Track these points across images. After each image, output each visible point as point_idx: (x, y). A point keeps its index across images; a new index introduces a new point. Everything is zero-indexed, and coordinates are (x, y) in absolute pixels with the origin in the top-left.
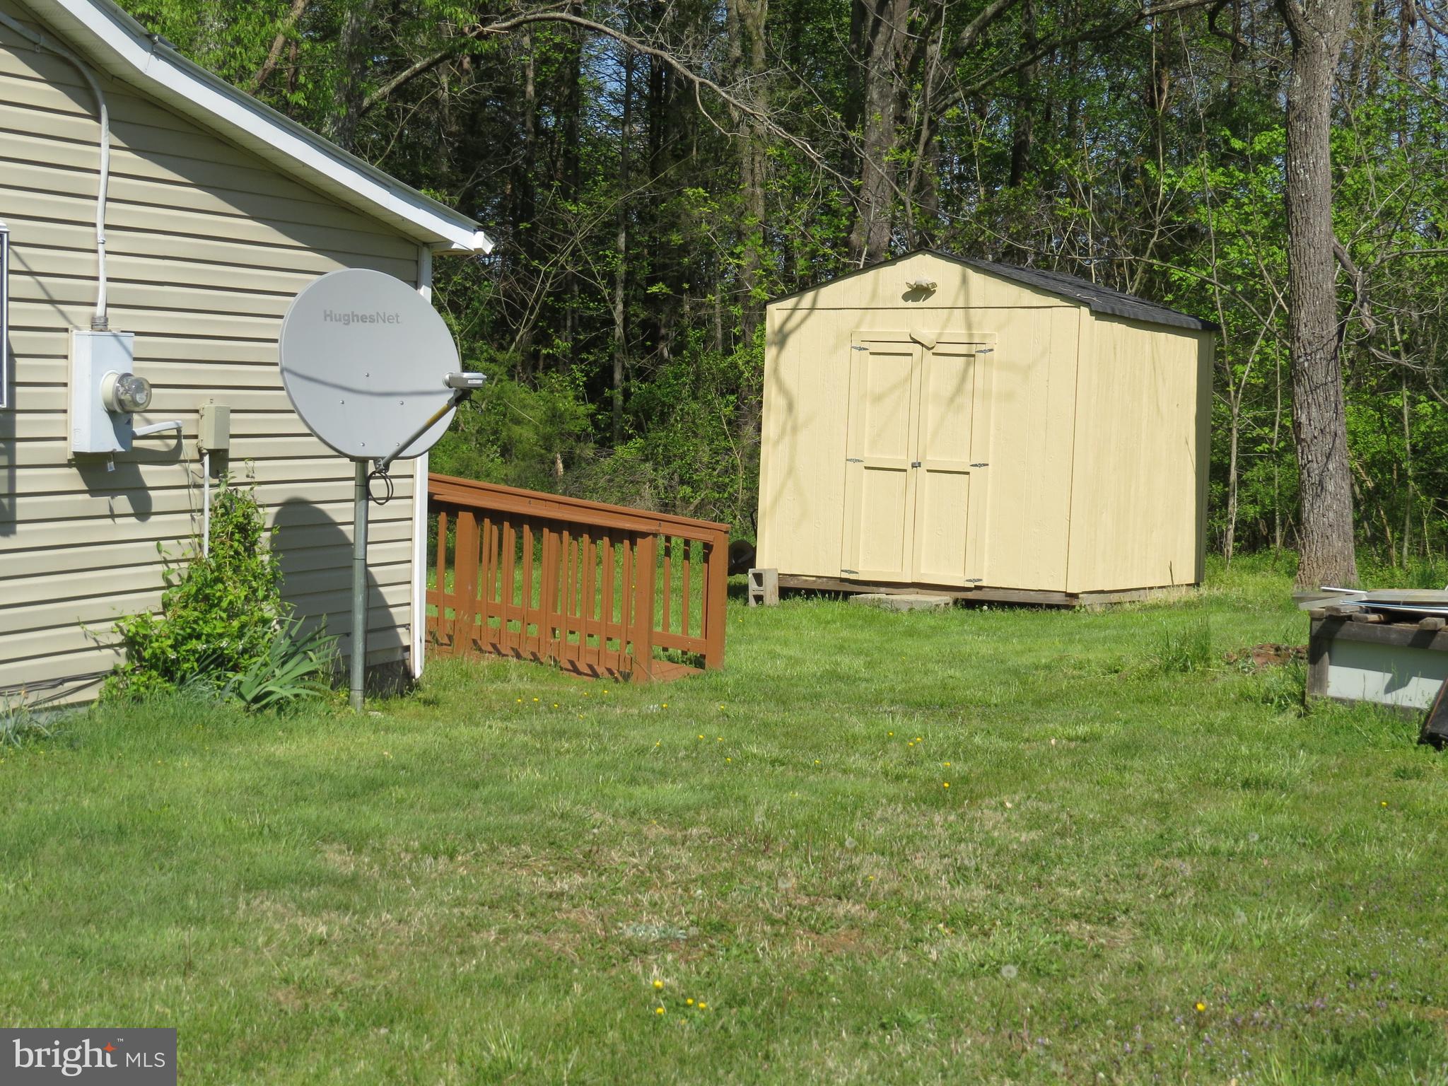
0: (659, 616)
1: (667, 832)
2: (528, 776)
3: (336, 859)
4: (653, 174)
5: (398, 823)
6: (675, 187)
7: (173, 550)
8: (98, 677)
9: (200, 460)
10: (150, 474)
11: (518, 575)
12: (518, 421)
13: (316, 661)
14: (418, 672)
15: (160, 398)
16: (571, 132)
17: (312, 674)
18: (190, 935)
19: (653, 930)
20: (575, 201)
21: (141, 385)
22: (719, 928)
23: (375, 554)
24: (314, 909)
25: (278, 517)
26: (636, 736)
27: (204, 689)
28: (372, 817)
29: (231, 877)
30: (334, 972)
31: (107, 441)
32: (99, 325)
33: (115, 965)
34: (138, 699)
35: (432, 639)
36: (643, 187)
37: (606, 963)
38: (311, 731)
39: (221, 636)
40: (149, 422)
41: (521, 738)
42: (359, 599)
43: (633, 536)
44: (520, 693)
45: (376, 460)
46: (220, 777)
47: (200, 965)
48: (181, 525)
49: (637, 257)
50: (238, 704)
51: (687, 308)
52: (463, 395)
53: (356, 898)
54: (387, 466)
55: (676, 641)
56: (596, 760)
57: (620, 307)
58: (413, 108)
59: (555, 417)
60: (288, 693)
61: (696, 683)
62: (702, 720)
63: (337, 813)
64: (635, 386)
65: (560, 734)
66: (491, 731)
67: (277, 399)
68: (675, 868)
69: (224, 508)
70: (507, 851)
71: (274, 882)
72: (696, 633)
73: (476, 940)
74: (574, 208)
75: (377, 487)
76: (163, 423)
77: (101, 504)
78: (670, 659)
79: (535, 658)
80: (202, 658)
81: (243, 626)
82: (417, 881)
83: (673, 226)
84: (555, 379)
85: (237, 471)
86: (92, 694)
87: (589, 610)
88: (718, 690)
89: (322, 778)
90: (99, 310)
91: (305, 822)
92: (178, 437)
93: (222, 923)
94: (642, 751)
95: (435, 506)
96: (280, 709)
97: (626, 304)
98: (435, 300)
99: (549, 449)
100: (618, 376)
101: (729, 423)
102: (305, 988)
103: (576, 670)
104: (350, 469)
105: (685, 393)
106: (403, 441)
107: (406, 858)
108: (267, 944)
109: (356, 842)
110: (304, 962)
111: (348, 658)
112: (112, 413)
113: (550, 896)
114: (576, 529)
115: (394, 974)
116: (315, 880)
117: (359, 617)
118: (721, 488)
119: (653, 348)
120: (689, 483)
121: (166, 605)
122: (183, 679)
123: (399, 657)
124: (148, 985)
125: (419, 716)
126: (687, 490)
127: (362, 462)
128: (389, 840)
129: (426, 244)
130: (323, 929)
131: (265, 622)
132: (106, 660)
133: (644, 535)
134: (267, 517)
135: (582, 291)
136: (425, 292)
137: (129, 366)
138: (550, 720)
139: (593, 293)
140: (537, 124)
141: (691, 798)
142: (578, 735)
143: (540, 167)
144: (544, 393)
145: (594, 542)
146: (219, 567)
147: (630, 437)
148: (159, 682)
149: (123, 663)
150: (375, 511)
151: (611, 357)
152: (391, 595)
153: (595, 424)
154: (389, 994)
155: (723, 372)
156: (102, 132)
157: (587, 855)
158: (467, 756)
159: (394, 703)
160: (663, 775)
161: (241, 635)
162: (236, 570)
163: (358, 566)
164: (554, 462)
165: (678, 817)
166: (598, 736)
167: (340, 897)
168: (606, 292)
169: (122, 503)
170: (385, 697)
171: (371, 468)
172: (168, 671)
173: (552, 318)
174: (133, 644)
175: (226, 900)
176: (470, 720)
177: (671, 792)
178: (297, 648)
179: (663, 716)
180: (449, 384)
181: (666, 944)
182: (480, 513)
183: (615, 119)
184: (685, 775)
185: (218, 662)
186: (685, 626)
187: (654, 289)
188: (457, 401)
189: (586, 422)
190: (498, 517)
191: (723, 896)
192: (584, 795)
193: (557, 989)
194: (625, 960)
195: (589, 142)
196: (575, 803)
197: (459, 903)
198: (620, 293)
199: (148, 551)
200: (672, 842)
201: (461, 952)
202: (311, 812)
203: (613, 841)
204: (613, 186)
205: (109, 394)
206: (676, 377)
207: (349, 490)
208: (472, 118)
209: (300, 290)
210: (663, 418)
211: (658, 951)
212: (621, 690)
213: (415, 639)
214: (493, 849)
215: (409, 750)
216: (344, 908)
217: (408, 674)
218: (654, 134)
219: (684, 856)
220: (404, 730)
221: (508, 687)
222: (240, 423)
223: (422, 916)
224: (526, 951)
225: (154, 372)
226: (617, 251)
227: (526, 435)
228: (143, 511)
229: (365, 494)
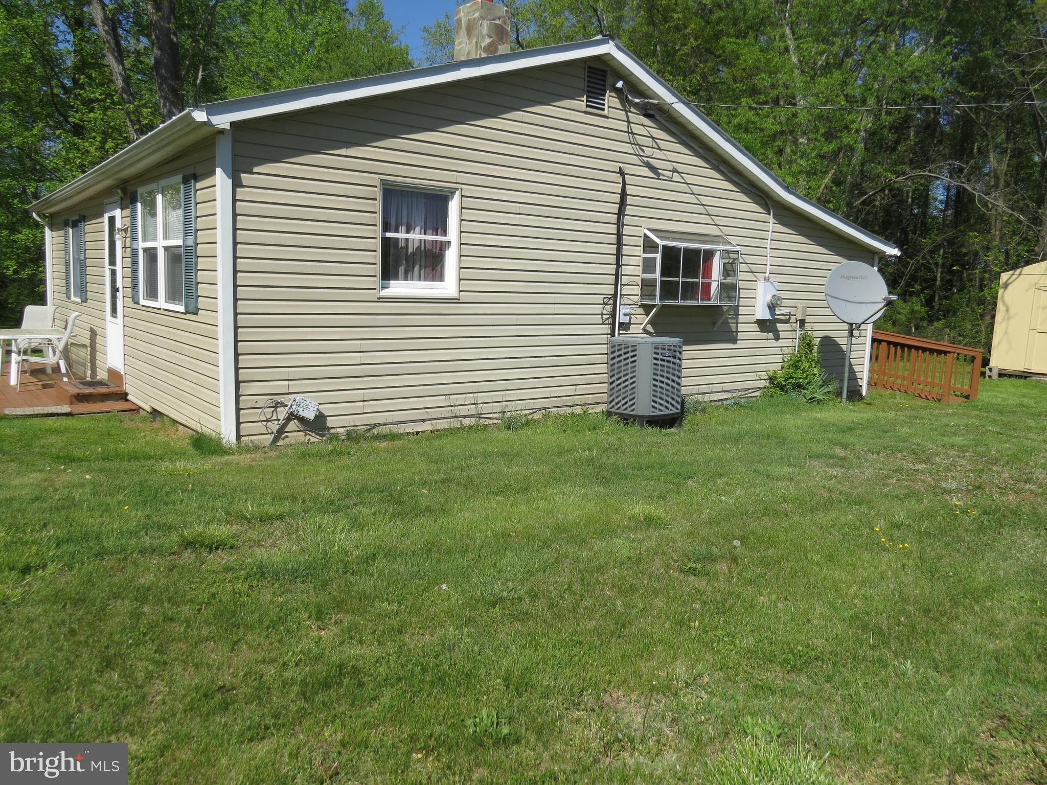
0: (953, 382)
1: (957, 453)
2: (905, 430)
3: (838, 451)
4: (956, 228)
5: (859, 441)
6: (964, 233)
7: (786, 350)
8: (759, 389)
9: (796, 323)
10: (780, 326)
11: (894, 365)
12: (899, 313)
13: (831, 388)
14: (864, 394)
15: (785, 303)
16: (924, 214)
17: (829, 392)
18: (791, 470)
19: (954, 485)
20: (925, 238)
21: (779, 298)
22: (979, 487)
23: (853, 355)
24: (832, 466)
25: (820, 342)
26: (944, 420)
27: (794, 395)
28: (850, 439)
29: (804, 453)
30: (839, 486)
31: (767, 316)
32: (767, 279)
33: (768, 476)
34: (772, 396)
35: (869, 383)
36: (951, 233)
37: (936, 494)
38: (829, 410)
39: (800, 378)
40: (780, 310)
41: (902, 418)
42: (847, 369)
43: (946, 353)
44: (901, 403)
45: (856, 324)
46: (799, 422)
47: (795, 479)
48: (789, 343)
49: (946, 257)
50: (804, 400)
51: (965, 275)
52: (889, 303)
53: (845, 464)
54: (860, 326)
55: (959, 389)
56: (930, 427)
57: (939, 275)
58: (868, 208)
59: (913, 312)
60: (821, 397)
61: (966, 404)
62: (969, 417)
63: (838, 436)
64: (944, 302)
65: (916, 418)
66: (891, 415)
67: (824, 304)
68: (961, 466)
69: (803, 338)
70: (898, 454)
71: (818, 456)
72: (966, 387)
73: (889, 481)
74: (924, 241)
75: (856, 333)
76: (785, 311)
77: (764, 335)
78: (956, 395)
79: (906, 392)
80: (793, 385)
81: (807, 375)
82: (866, 461)
83: (962, 246)
84: (914, 299)
85: (808, 326)
86: (757, 394)
87: (926, 377)
88: (975, 407)
89: (833, 425)
90: (767, 275)
91: (828, 439)
92: (790, 315)
93: (801, 467)
94: (947, 425)
95: (874, 340)
96: (818, 403)
97: (942, 274)
98: (879, 270)
99: (910, 323)
100: (936, 299)
101: (980, 315)
102: (830, 490)
103: (920, 397)
104: (846, 327)
105: (964, 304)
106: (866, 318)
107: (863, 453)
108: (817, 475)
109: (845, 447)
110: (829, 482)
111: (841, 388)
112: (769, 307)
113: (914, 470)
114: (924, 350)
115: (860, 489)
116: (832, 457)
117: (846, 375)
118: (975, 338)
119: (951, 289)
120: (963, 336)
121: (782, 368)
122: (787, 391)
123: (858, 388)
124: (779, 483)
125: (866, 408)
126: (961, 338)
127: (851, 324)
128: (856, 447)
129: (877, 253)
130: (835, 473)
131: (815, 375)
132: (762, 384)
133: (950, 352)
134: (817, 341)
135: (925, 269)
136: (876, 269)
137: (775, 293)
138: (912, 413)
139: (930, 270)
140: (911, 212)
141: (966, 443)
142: (922, 418)
143: (911, 227)
144: (910, 303)
145: (923, 353)
146: (800, 357)
147: (940, 320)
148: (779, 392)
149: (768, 385)
150: (854, 341)
151: (934, 292)
152: (856, 368)
153: (928, 315)
154: (859, 496)
155: (980, 297)
156: (771, 218)
157: (928, 458)
158: (883, 422)
159: (856, 403)
160: (955, 434)
161: (806, 378)
162: (806, 358)
163: (847, 358)
164: (911, 328)
165: (962, 449)
166: (930, 419)
167: (840, 463)
168: (935, 270)
169: (771, 335)
170: (853, 401)
171: (854, 326)
172: (782, 388)
173: (914, 278)
174: (771, 379)
175: (802, 460)
176: (884, 411)
177: (958, 440)
178: (825, 383)
179: (953, 414)
180: (884, 299)
181: (958, 491)
182: (889, 343)
183: (941, 209)
184: (963, 435)
185: (799, 386)
186: (962, 385)
187: (955, 268)
188: (887, 305)
189: (924, 314)
190: (896, 344)
191: (980, 477)
192: (925, 438)
193: (918, 501)
194: (943, 494)
195: (930, 217)
196: (922, 441)
197: (881, 469)
198: (940, 270)
199: (778, 351)
200: (959, 457)
201: (883, 485)
202: (830, 436)
203: (937, 455)
204: (939, 233)
205: (769, 301)
206: (961, 299)
207: (846, 333)
208: (887, 211)
209: (833, 269)
210: (955, 313)
211: (955, 493)
212: (937, 405)
213: (864, 384)
214: (893, 453)
215: (862, 418)
216: (842, 467)
217: (861, 395)
218: (957, 214)
219: (964, 462)
220: (860, 412)
221: (896, 401)
222: (810, 311)
223: (869, 472)
224: (906, 487)
225: (784, 295)
226: (939, 255)
227: (902, 318)
228: (777, 338)
229: (851, 335)
